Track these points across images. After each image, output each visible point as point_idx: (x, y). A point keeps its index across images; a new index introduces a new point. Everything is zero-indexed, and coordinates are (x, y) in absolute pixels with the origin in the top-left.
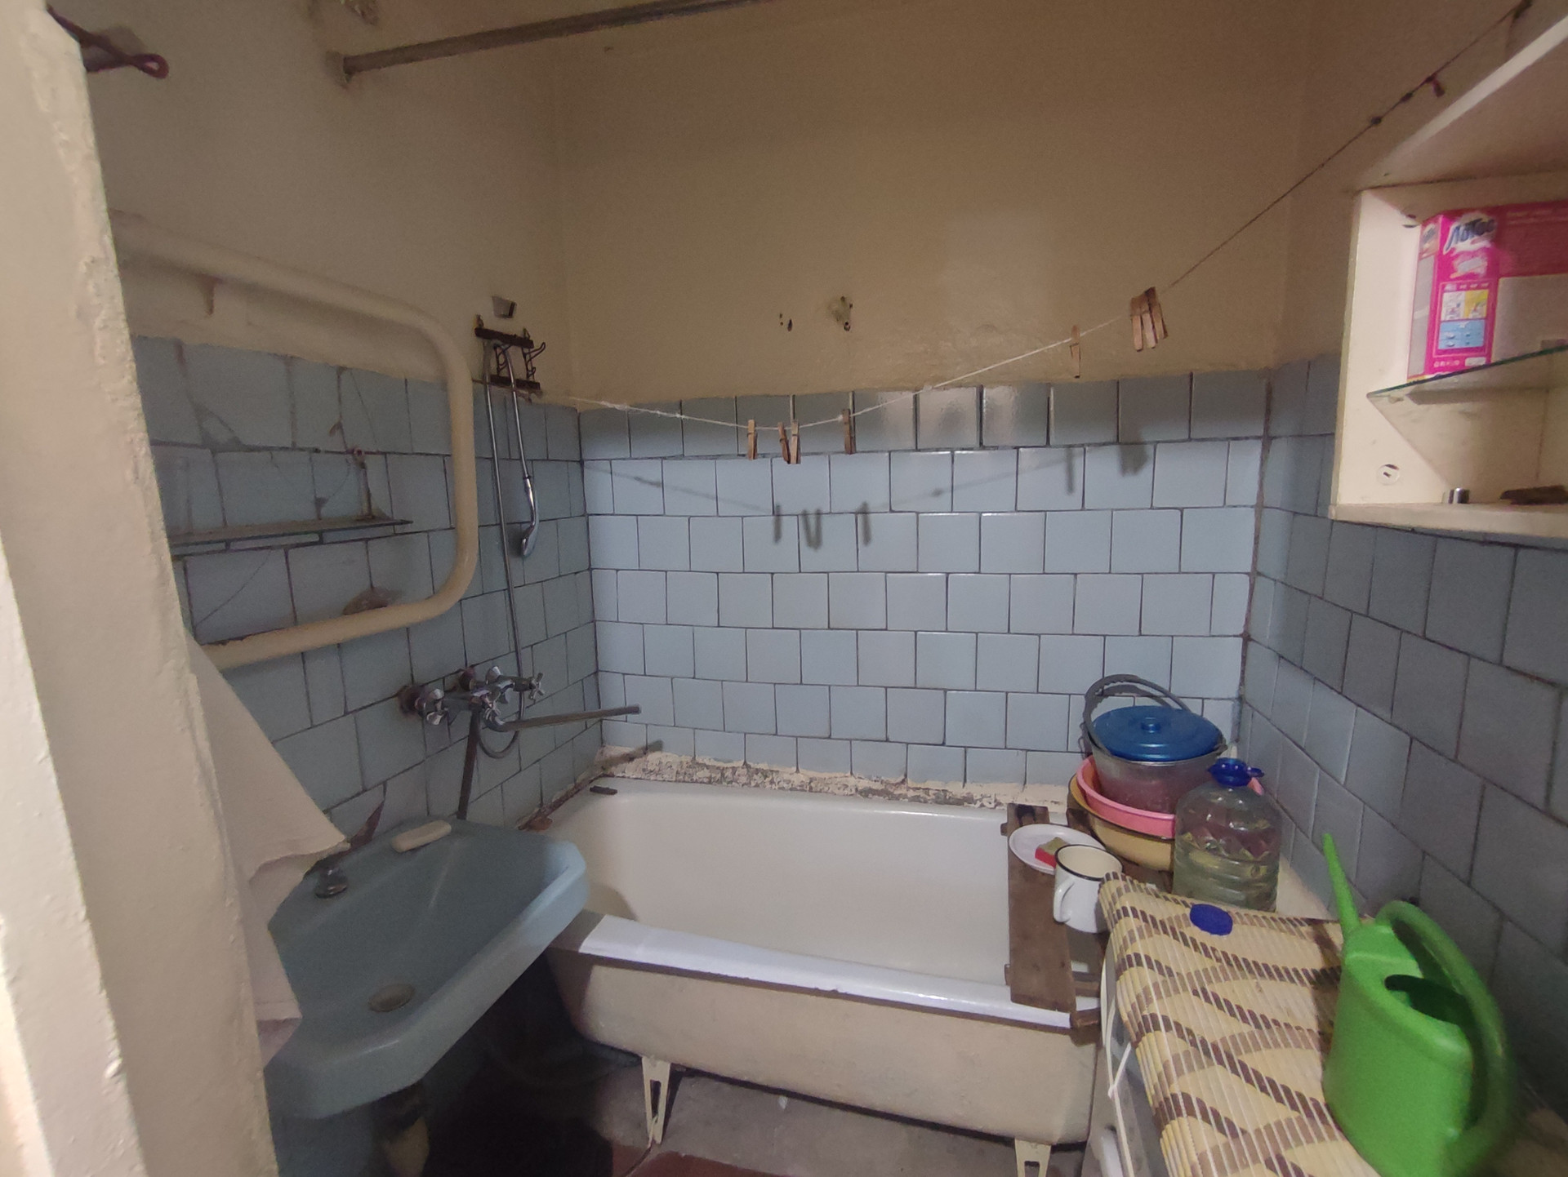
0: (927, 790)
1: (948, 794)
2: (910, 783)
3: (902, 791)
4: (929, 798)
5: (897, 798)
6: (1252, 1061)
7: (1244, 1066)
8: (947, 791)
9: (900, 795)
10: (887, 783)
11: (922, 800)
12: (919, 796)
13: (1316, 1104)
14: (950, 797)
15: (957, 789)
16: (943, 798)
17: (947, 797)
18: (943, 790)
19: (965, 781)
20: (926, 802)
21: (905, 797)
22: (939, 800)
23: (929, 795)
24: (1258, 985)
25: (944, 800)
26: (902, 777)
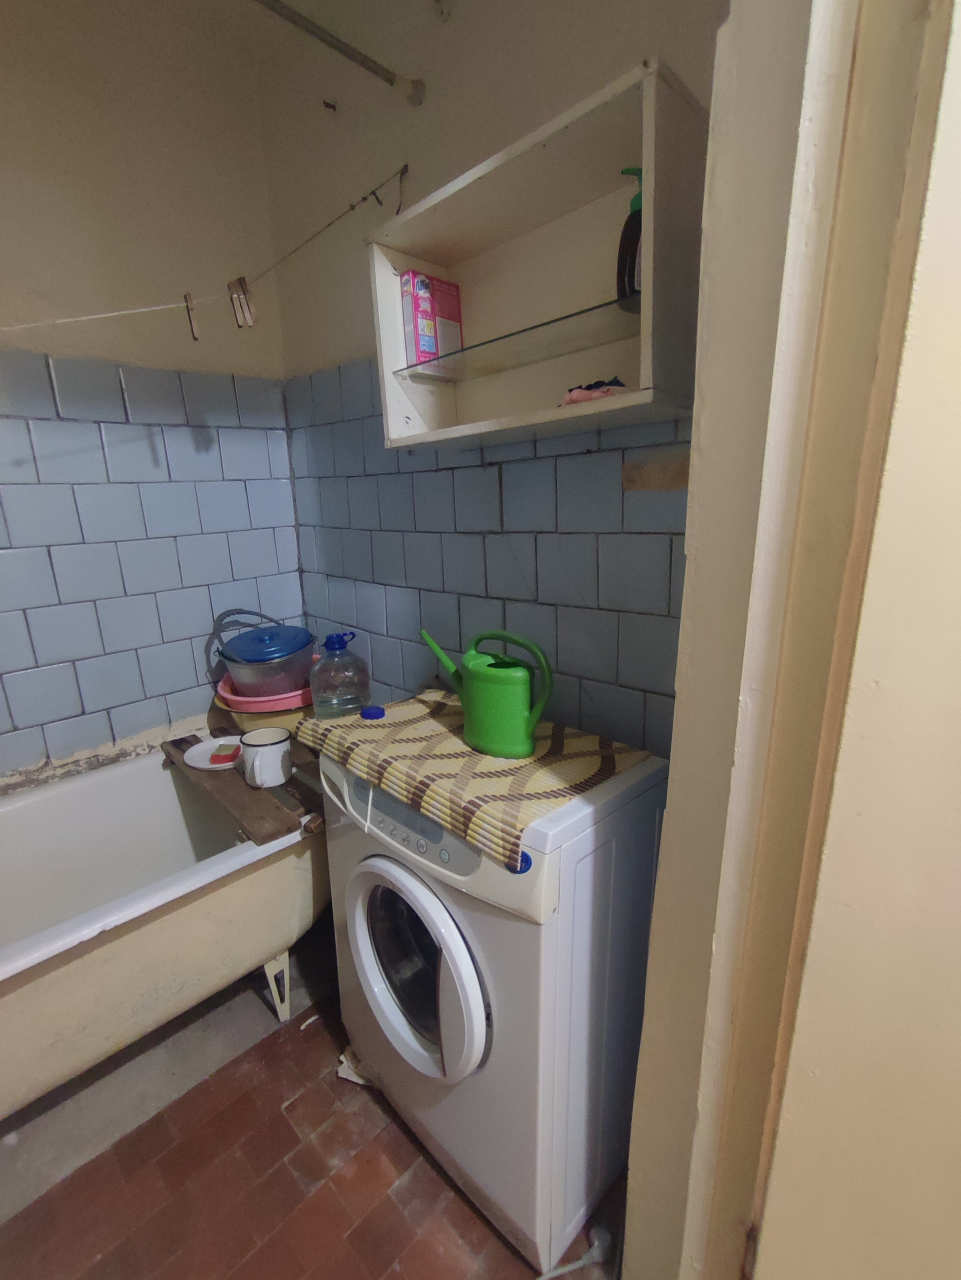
0: (76, 763)
1: (100, 758)
2: (55, 762)
3: (49, 772)
4: (80, 768)
5: (45, 781)
6: (437, 751)
7: (436, 755)
8: (98, 755)
9: (47, 778)
10: (27, 773)
11: (75, 773)
12: (69, 771)
13: (470, 752)
14: (103, 760)
15: (108, 750)
16: (96, 762)
17: (101, 761)
18: (93, 756)
19: (114, 740)
20: (79, 772)
21: (54, 777)
22: (93, 766)
23: (80, 766)
24: (414, 728)
25: (97, 764)
26: (45, 760)
